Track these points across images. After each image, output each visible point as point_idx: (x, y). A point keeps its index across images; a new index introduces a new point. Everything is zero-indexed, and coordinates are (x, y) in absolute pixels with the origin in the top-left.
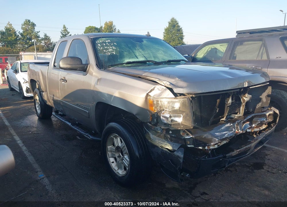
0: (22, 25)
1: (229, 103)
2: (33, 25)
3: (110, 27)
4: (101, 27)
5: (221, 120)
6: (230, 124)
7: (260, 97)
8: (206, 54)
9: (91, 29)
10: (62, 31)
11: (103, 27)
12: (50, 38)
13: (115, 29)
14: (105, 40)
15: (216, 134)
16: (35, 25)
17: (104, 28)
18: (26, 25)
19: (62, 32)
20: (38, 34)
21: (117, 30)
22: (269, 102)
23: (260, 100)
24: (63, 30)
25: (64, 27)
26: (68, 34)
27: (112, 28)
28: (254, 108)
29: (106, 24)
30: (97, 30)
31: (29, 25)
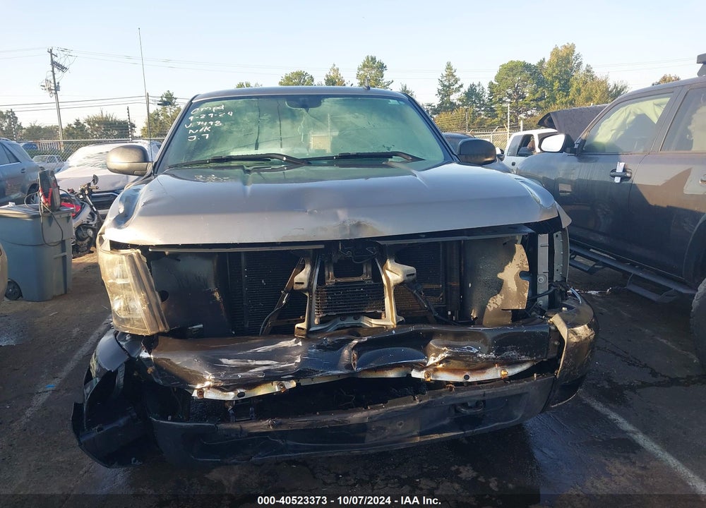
0: (359, 69)
1: (297, 279)
2: (382, 67)
3: (565, 61)
4: (542, 62)
5: (298, 328)
6: (296, 342)
7: (500, 275)
9: (512, 69)
10: (442, 77)
11: (546, 61)
12: (414, 94)
13: (580, 63)
14: (212, 108)
15: (224, 361)
16: (385, 67)
17: (550, 64)
18: (366, 69)
19: (443, 80)
20: (390, 86)
21: (583, 67)
22: (526, 295)
23: (499, 286)
24: (445, 73)
25: (449, 67)
26: (456, 83)
27: (568, 63)
29: (555, 53)
30: (530, 70)
31: (375, 67)
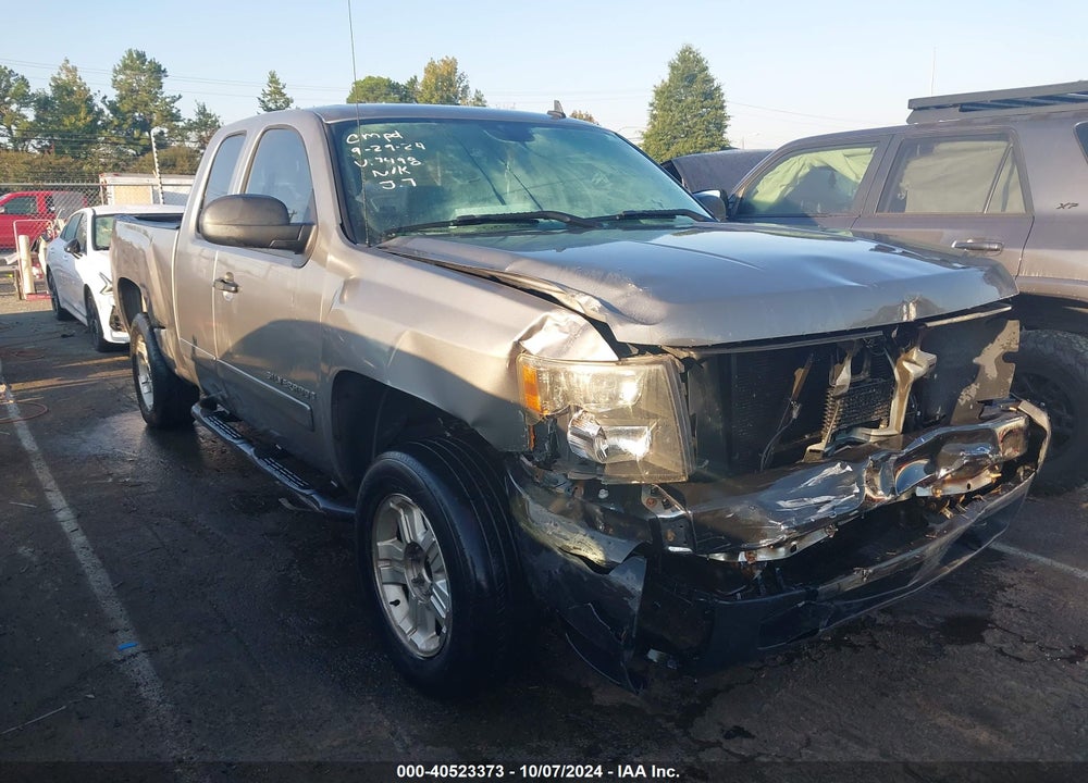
0: (115, 71)
1: (839, 382)
2: (158, 72)
3: (445, 80)
4: (413, 82)
5: (811, 451)
6: (843, 467)
7: (975, 361)
8: (790, 190)
9: (372, 90)
10: (265, 95)
11: (420, 80)
12: (220, 119)
13: (466, 87)
14: (381, 133)
15: (781, 503)
16: (164, 71)
17: (425, 85)
18: (128, 72)
19: (266, 100)
20: (176, 105)
21: (472, 95)
22: (1010, 380)
23: (974, 373)
24: (267, 90)
25: (273, 80)
26: (288, 106)
27: (451, 85)
28: (951, 404)
29: (431, 69)
30: (398, 93)
31: (143, 71)
